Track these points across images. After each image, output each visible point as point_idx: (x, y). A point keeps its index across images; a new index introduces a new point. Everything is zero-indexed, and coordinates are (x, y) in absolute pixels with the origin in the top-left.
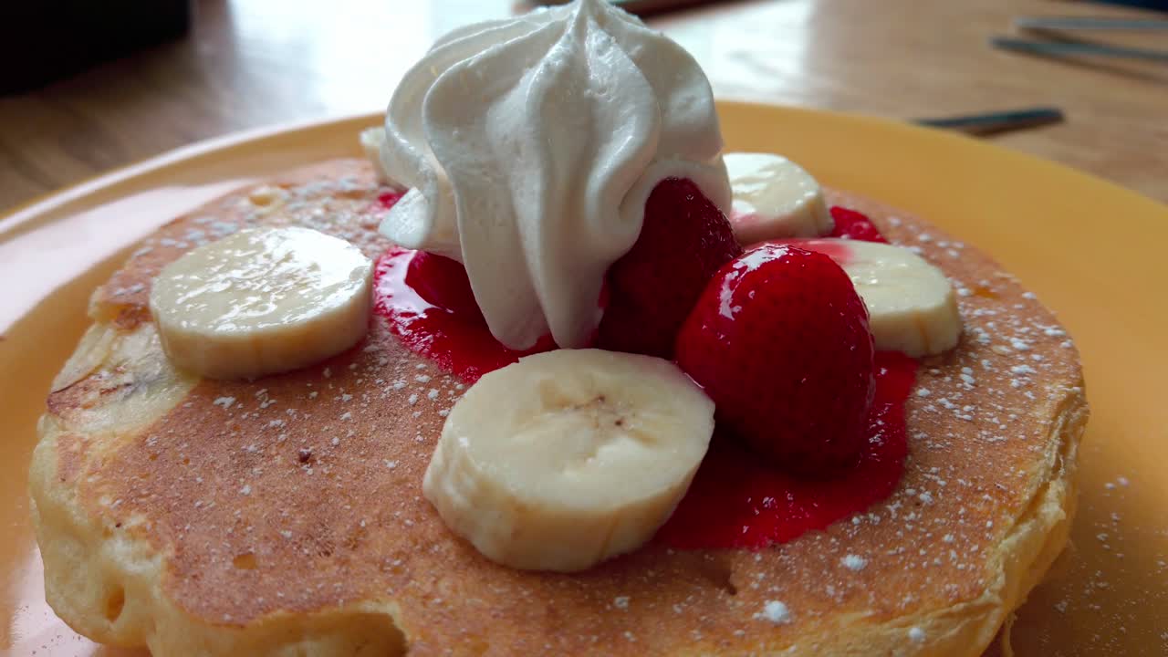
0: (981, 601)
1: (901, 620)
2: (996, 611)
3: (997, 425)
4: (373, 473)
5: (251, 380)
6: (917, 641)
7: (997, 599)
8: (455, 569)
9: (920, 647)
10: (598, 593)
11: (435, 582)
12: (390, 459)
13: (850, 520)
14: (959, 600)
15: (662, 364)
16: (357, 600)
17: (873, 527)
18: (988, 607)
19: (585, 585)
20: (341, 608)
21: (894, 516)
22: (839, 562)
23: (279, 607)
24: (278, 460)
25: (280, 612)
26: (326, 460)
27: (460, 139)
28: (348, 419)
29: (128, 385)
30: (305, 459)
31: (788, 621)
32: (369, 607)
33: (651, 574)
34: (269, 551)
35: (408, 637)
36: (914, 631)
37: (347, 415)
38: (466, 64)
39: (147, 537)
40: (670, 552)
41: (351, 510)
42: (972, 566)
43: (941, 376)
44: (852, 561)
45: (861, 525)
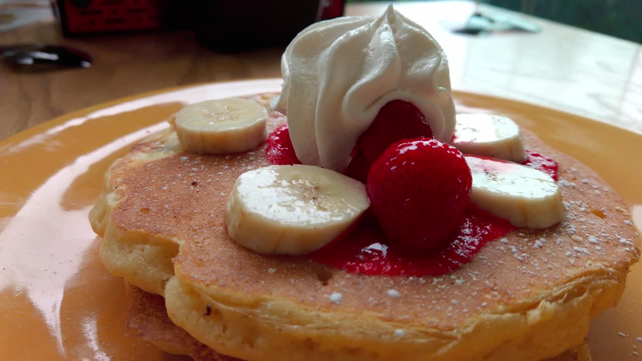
0: (449, 333)
1: (397, 324)
2: (455, 342)
3: (536, 267)
4: (214, 195)
5: (200, 153)
6: (398, 336)
7: (459, 336)
8: (216, 237)
9: (398, 339)
10: (265, 264)
11: (204, 239)
12: (223, 193)
13: (408, 277)
14: (436, 327)
15: (359, 184)
16: (173, 236)
17: (418, 284)
18: (452, 338)
19: (262, 260)
20: (163, 236)
21: (433, 284)
22: (386, 290)
23: (143, 228)
24: (185, 182)
25: (142, 230)
26: (201, 186)
27: (304, 63)
28: (220, 175)
29: (162, 148)
30: (194, 184)
31: (338, 303)
32: (175, 240)
33: (294, 265)
34: (155, 210)
35: (180, 253)
36: (399, 331)
37: (221, 173)
38: (317, 30)
39: (121, 194)
40: (311, 261)
41: (195, 205)
42: (456, 317)
43: (524, 237)
44: (393, 292)
45: (412, 281)
